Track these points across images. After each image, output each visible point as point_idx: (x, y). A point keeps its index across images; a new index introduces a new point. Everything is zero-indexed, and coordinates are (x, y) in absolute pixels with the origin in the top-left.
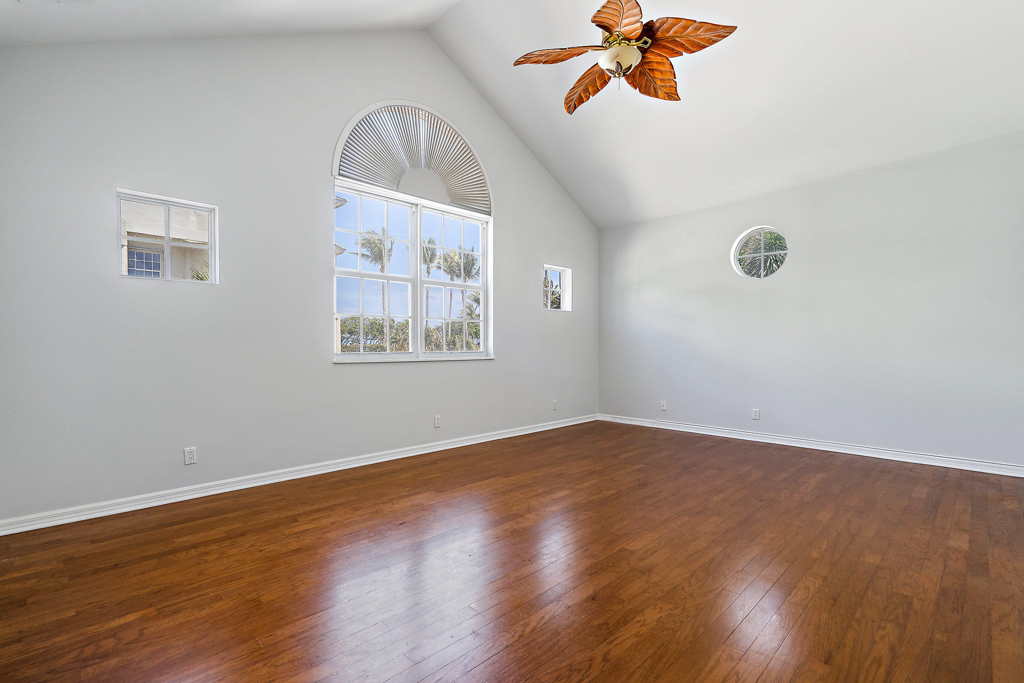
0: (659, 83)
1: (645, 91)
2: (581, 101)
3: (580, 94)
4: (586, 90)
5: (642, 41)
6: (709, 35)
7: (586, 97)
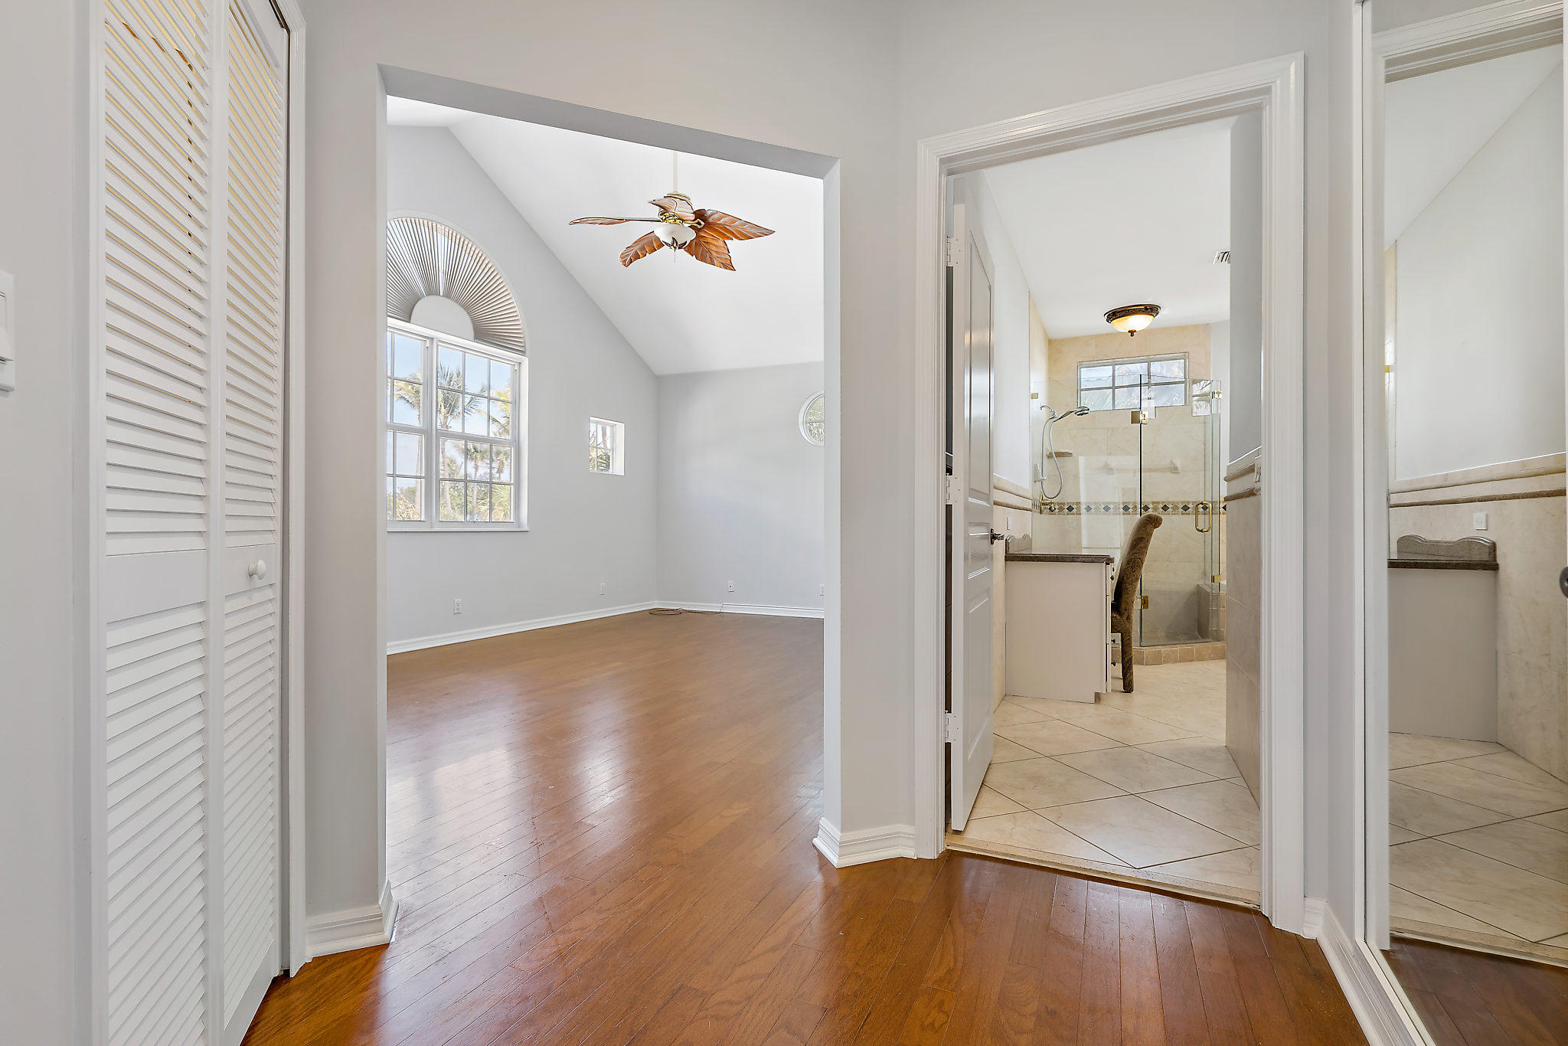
0: (714, 254)
1: (702, 259)
2: (637, 257)
3: (636, 251)
4: (643, 249)
5: (696, 221)
6: (754, 231)
7: (642, 254)
